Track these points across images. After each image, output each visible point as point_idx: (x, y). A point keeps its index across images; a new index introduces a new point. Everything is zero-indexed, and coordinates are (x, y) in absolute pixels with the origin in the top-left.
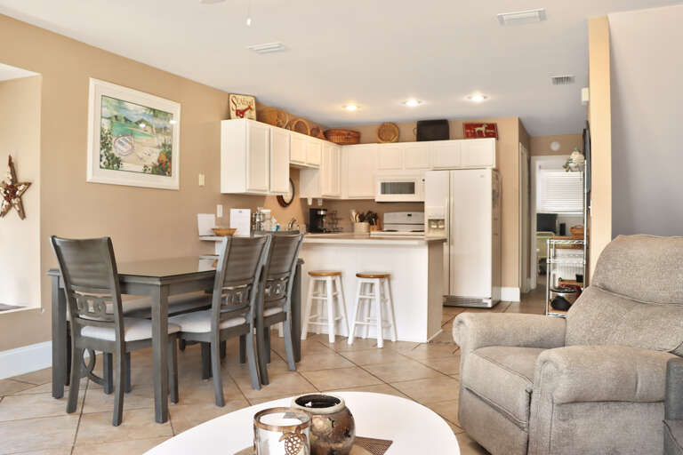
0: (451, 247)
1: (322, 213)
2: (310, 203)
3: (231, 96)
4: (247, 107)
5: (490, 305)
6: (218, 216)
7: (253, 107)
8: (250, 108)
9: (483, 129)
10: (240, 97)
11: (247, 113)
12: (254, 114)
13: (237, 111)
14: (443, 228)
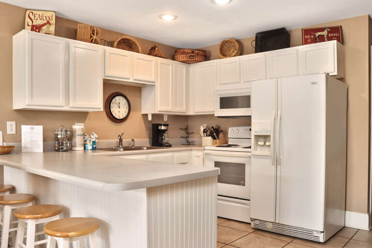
0: (279, 167)
1: (163, 128)
2: (150, 118)
3: (28, 12)
4: (46, 22)
5: (322, 240)
6: (9, 132)
7: (53, 21)
8: (48, 23)
9: (325, 33)
10: (38, 13)
11: (44, 28)
12: (52, 28)
13: (33, 26)
14: (270, 146)
